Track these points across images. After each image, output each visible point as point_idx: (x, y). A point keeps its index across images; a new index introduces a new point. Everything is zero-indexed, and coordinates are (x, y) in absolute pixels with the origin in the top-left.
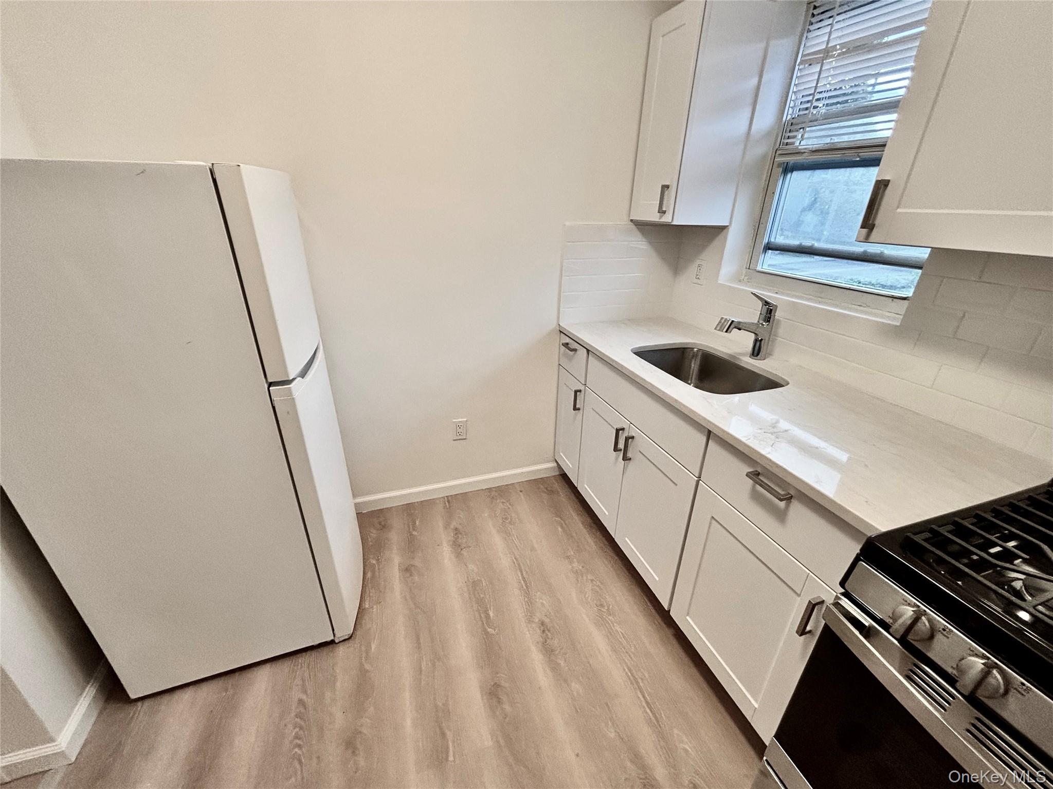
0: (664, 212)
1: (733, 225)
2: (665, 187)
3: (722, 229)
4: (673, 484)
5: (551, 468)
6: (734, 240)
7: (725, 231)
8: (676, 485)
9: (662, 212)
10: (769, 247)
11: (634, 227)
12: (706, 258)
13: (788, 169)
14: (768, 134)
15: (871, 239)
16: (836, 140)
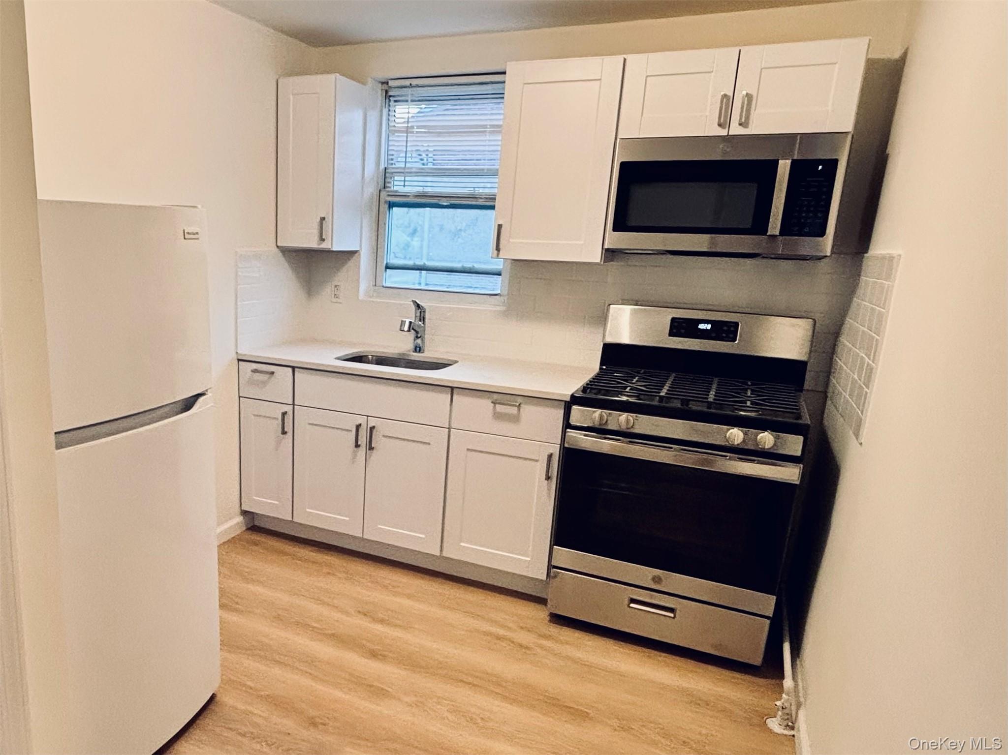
0: (323, 240)
1: (363, 249)
2: (323, 219)
3: (354, 253)
4: (425, 446)
5: (239, 523)
7: (357, 254)
8: (429, 444)
10: (388, 267)
11: (279, 252)
12: (341, 277)
13: (391, 205)
14: (373, 179)
15: (500, 257)
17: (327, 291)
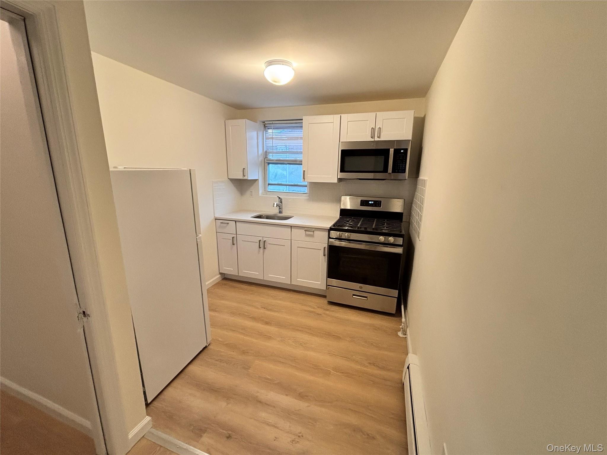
0: (245, 176)
1: (260, 179)
2: (244, 169)
3: (256, 180)
5: (219, 277)
6: (261, 182)
7: (257, 181)
8: (284, 246)
9: (244, 176)
10: (269, 184)
11: (229, 180)
12: (252, 189)
13: (269, 164)
14: (262, 155)
15: (305, 181)
16: (280, 158)
17: (248, 193)
